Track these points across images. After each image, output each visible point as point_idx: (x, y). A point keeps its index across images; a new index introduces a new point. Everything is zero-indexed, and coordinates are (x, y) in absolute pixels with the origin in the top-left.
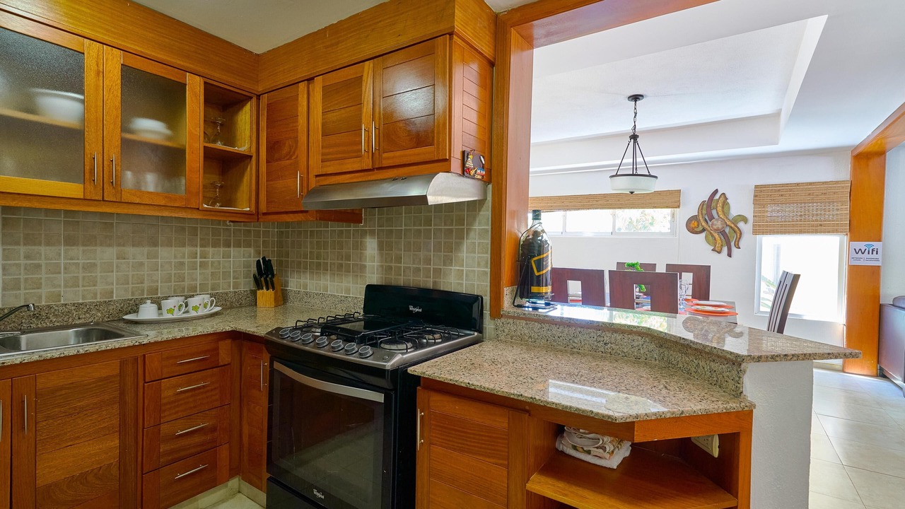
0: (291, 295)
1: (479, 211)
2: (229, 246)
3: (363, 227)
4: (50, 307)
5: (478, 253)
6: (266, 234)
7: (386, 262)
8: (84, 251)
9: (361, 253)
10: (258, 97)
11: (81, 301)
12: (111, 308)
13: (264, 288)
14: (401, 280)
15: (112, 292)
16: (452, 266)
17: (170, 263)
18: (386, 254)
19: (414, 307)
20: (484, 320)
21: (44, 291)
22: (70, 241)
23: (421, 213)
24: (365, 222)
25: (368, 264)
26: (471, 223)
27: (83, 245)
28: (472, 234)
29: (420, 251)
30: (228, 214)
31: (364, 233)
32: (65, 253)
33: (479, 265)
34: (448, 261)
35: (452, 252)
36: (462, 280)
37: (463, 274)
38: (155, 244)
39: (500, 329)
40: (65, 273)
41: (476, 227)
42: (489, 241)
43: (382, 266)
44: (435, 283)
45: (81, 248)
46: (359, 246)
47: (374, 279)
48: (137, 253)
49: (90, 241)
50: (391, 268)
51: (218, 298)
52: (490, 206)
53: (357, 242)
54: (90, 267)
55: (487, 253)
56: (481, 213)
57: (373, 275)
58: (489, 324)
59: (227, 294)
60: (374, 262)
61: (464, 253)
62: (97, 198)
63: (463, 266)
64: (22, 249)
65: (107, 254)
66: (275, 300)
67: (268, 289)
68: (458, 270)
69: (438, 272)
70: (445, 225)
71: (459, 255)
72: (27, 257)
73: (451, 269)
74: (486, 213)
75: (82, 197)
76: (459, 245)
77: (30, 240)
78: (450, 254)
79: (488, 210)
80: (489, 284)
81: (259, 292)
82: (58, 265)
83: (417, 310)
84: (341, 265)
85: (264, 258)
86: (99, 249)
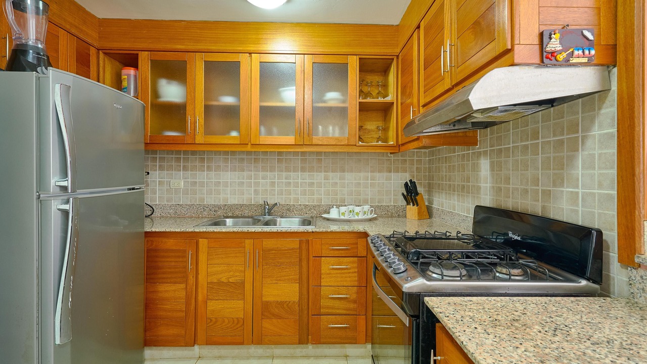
0: (434, 211)
1: (600, 109)
2: (390, 172)
3: (478, 149)
4: (294, 205)
5: (599, 168)
6: (419, 161)
7: (497, 183)
8: (309, 175)
9: (477, 175)
10: (398, 56)
11: (307, 204)
12: (321, 209)
13: (411, 204)
14: (509, 204)
15: (322, 200)
16: (563, 186)
17: (352, 183)
18: (497, 174)
19: (514, 234)
20: (611, 267)
21: (292, 196)
22: (303, 170)
23: (527, 126)
24: (480, 144)
25: (482, 185)
26: (587, 129)
27: (309, 172)
28: (589, 143)
29: (527, 170)
30: (375, 148)
31: (479, 154)
32: (301, 176)
33: (600, 186)
34: (559, 181)
35: (563, 169)
36: (577, 205)
37: (578, 197)
38: (344, 171)
39: (637, 285)
40: (301, 187)
41: (596, 132)
42: (615, 151)
43: (493, 187)
44: (544, 207)
45: (308, 173)
46: (476, 168)
47: (487, 201)
48: (334, 177)
49: (311, 169)
50: (500, 189)
51: (375, 208)
52: (616, 98)
53: (474, 163)
54: (311, 184)
55: (612, 168)
56: (603, 111)
57: (486, 197)
58: (617, 273)
59: (388, 206)
60: (487, 183)
61: (579, 170)
62: (301, 144)
63: (577, 187)
64: (284, 174)
65: (319, 177)
66: (418, 214)
67: (414, 205)
68: (572, 192)
69: (547, 194)
70: (554, 135)
71: (573, 172)
72: (286, 178)
73: (563, 191)
74: (609, 110)
75: (294, 144)
76: (572, 159)
77: (288, 170)
78: (562, 171)
79: (612, 106)
80: (616, 213)
81: (407, 206)
82: (298, 183)
83: (516, 237)
84: (463, 187)
85: (411, 181)
86: (315, 174)
